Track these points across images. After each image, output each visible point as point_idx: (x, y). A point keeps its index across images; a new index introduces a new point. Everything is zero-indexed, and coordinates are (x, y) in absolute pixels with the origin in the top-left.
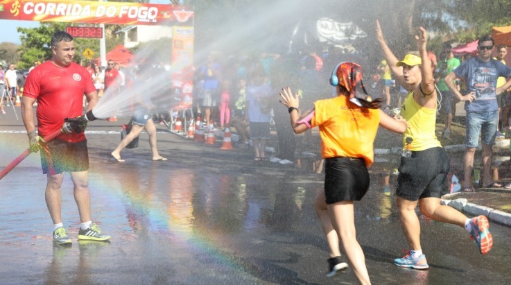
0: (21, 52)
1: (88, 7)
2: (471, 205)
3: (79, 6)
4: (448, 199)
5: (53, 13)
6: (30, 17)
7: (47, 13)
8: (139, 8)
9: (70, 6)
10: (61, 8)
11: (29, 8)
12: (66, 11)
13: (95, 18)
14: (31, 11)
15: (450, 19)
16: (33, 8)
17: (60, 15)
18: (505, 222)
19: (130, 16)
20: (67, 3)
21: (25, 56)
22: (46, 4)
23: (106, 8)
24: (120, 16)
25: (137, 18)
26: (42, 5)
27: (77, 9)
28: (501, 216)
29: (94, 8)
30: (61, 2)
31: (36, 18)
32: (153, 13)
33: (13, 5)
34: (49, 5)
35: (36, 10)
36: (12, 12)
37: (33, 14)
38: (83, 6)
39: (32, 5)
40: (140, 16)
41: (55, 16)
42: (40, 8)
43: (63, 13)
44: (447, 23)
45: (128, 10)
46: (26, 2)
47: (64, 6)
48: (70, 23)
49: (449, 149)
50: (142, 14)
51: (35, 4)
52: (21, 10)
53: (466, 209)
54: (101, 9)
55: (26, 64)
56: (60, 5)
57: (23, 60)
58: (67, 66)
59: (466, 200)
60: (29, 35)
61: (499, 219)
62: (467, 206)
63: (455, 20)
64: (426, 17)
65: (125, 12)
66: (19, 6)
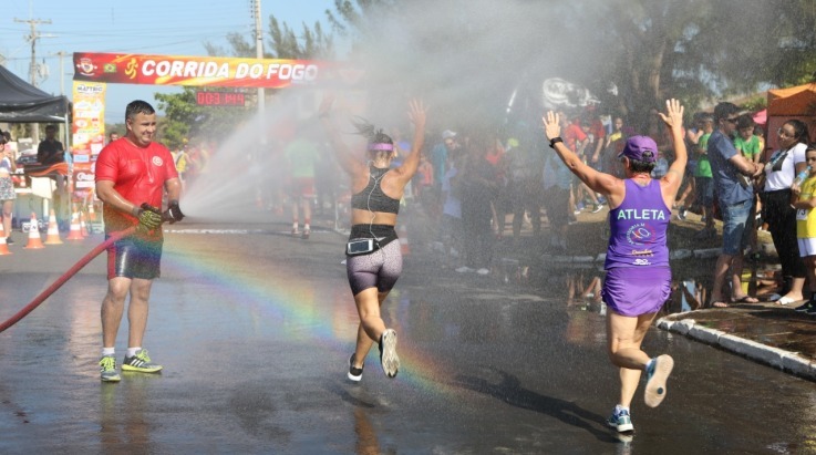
0: (165, 126)
1: (225, 66)
2: (699, 327)
3: (215, 65)
4: (672, 319)
5: (180, 74)
6: (151, 80)
7: (172, 74)
8: (293, 66)
9: (202, 64)
10: (190, 68)
11: (149, 68)
12: (197, 72)
13: (234, 79)
14: (151, 72)
15: (713, 79)
16: (154, 68)
17: (190, 77)
18: (738, 350)
19: (281, 77)
20: (199, 61)
21: (170, 131)
22: (171, 61)
23: (250, 66)
24: (268, 77)
25: (290, 79)
26: (167, 64)
27: (212, 68)
28: (733, 342)
29: (234, 67)
30: (191, 60)
31: (158, 81)
32: (312, 72)
33: (129, 65)
34: (175, 63)
35: (159, 72)
36: (127, 73)
37: (155, 76)
38: (220, 64)
39: (153, 63)
40: (294, 77)
41: (182, 78)
42: (163, 68)
43: (193, 74)
44: (708, 84)
45: (278, 69)
46: (145, 60)
47: (195, 64)
48: (203, 86)
49: (700, 255)
50: (297, 74)
51: (157, 62)
52: (139, 70)
53: (692, 334)
54: (243, 68)
55: (172, 142)
56: (189, 63)
57: (167, 137)
58: (146, 146)
59: (693, 321)
60: (171, 103)
61: (731, 346)
62: (693, 329)
63: (718, 80)
64: (679, 76)
65: (275, 72)
66: (137, 66)
